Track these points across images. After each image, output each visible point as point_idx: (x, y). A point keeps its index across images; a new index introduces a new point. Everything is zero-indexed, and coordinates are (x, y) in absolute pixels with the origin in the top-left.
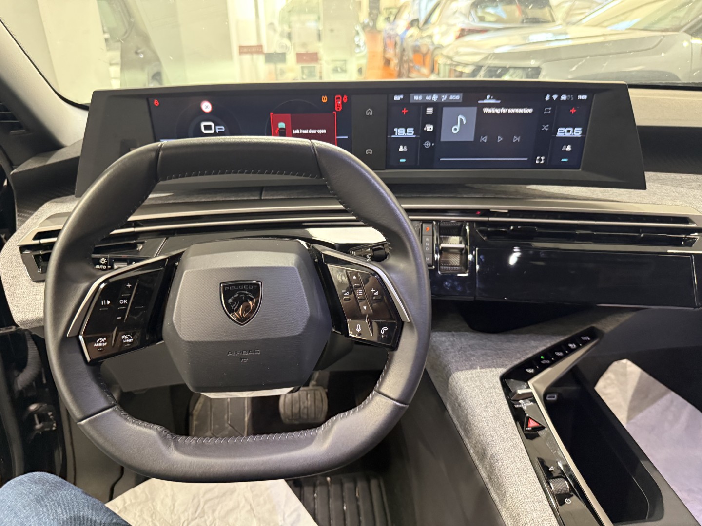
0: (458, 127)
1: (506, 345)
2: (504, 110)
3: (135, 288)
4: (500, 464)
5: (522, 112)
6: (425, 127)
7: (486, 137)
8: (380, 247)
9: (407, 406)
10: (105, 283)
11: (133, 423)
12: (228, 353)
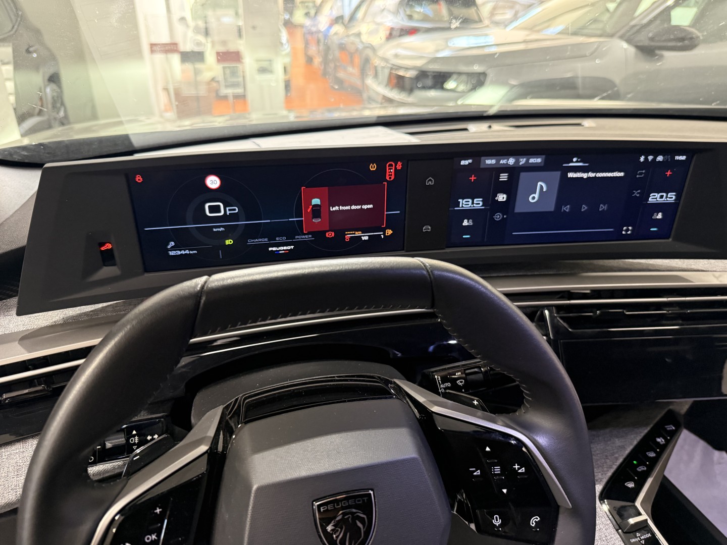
0: (537, 196)
2: (591, 175)
3: (169, 513)
5: (612, 176)
6: (496, 196)
7: (568, 206)
8: (476, 370)
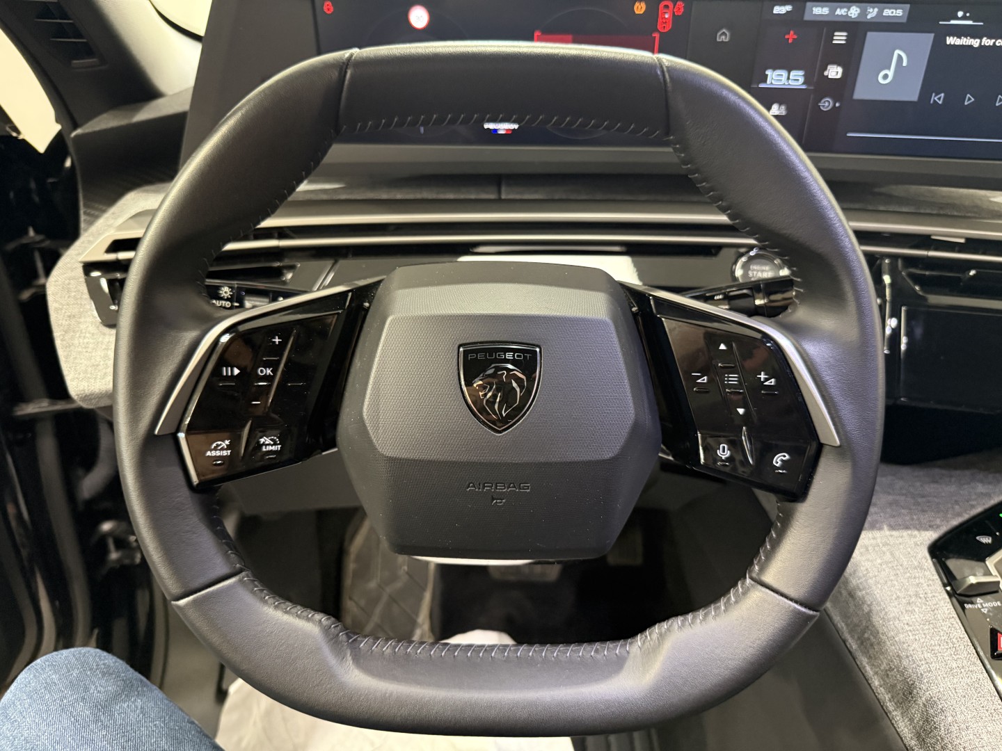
0: (891, 73)
1: (930, 488)
2: (987, 42)
3: (289, 346)
4: (950, 719)
6: (826, 69)
7: (942, 95)
8: (745, 291)
9: (818, 614)
10: (230, 334)
11: (276, 607)
12: (469, 487)
